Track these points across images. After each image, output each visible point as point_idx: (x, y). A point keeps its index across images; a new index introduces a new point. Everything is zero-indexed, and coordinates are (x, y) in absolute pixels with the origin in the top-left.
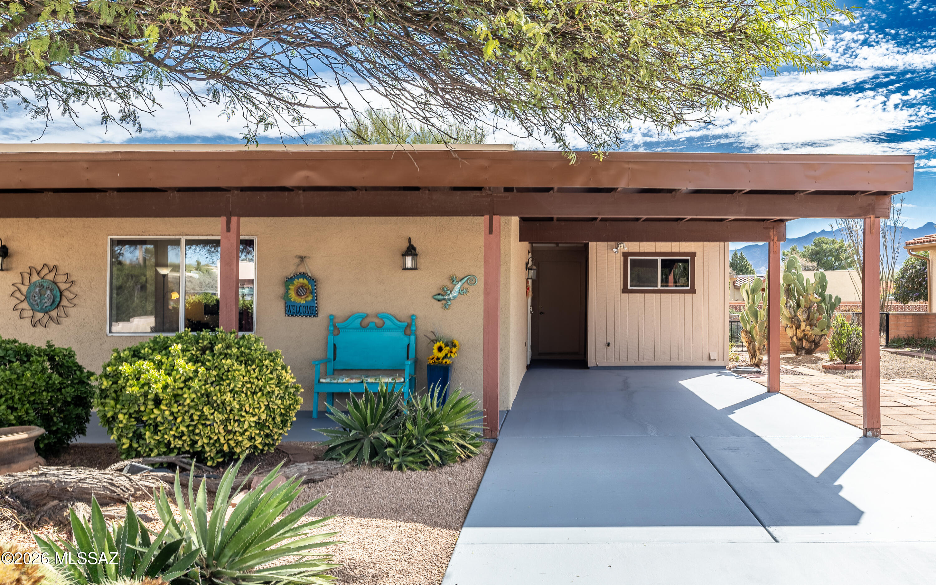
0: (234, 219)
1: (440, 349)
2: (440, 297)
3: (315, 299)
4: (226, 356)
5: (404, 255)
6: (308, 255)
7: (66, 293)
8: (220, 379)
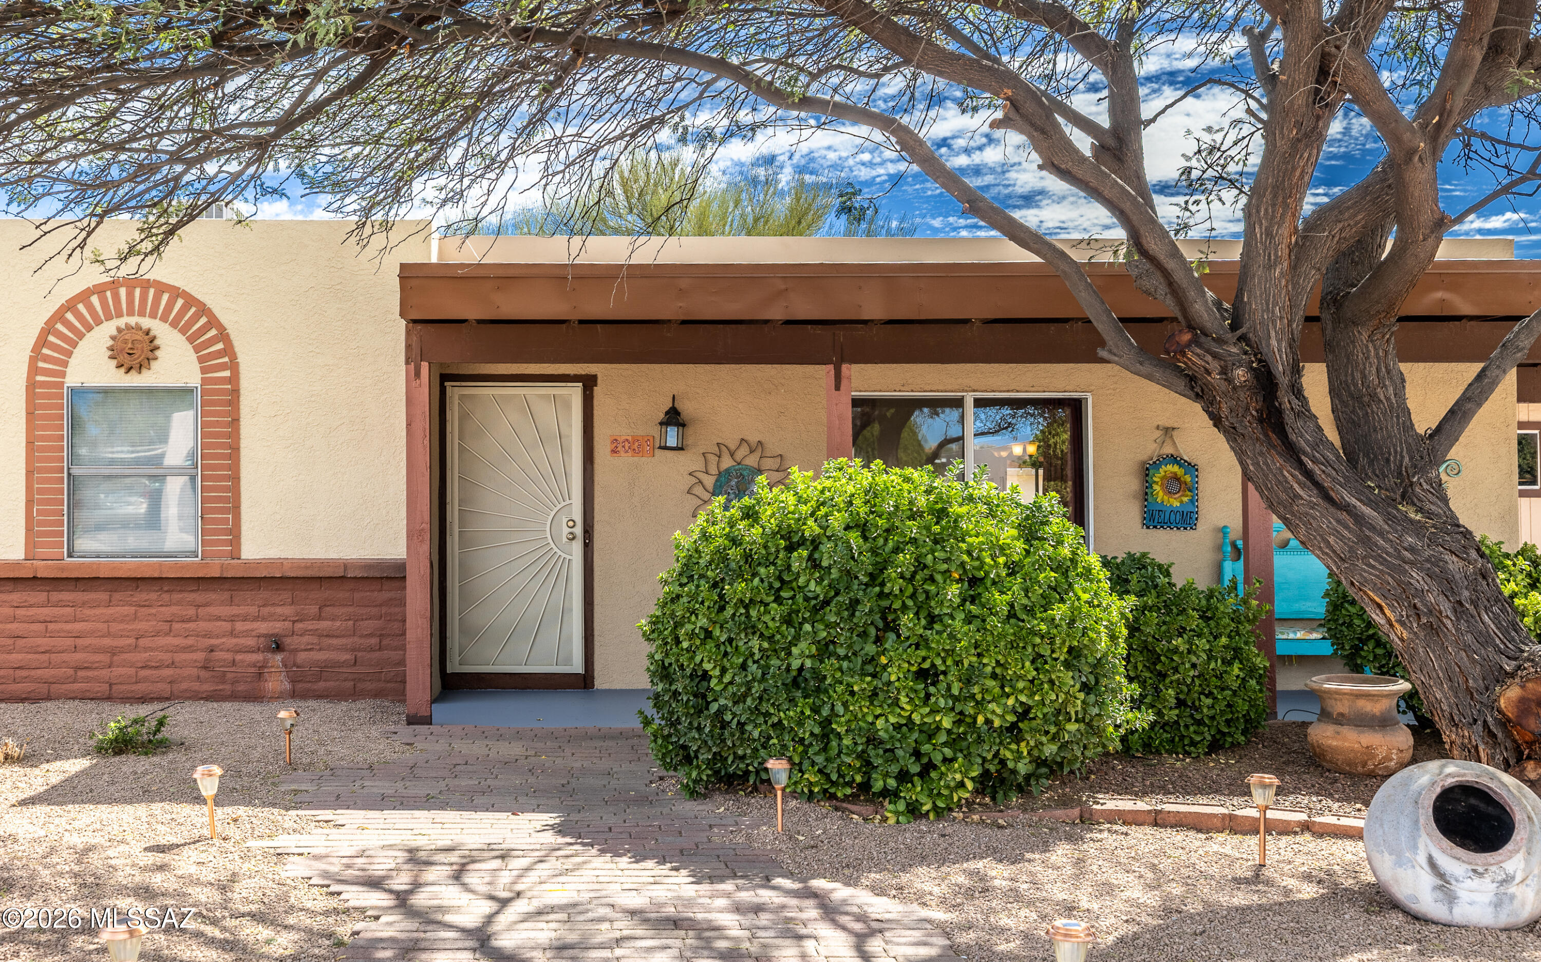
3: (1196, 499)
6: (1176, 425)
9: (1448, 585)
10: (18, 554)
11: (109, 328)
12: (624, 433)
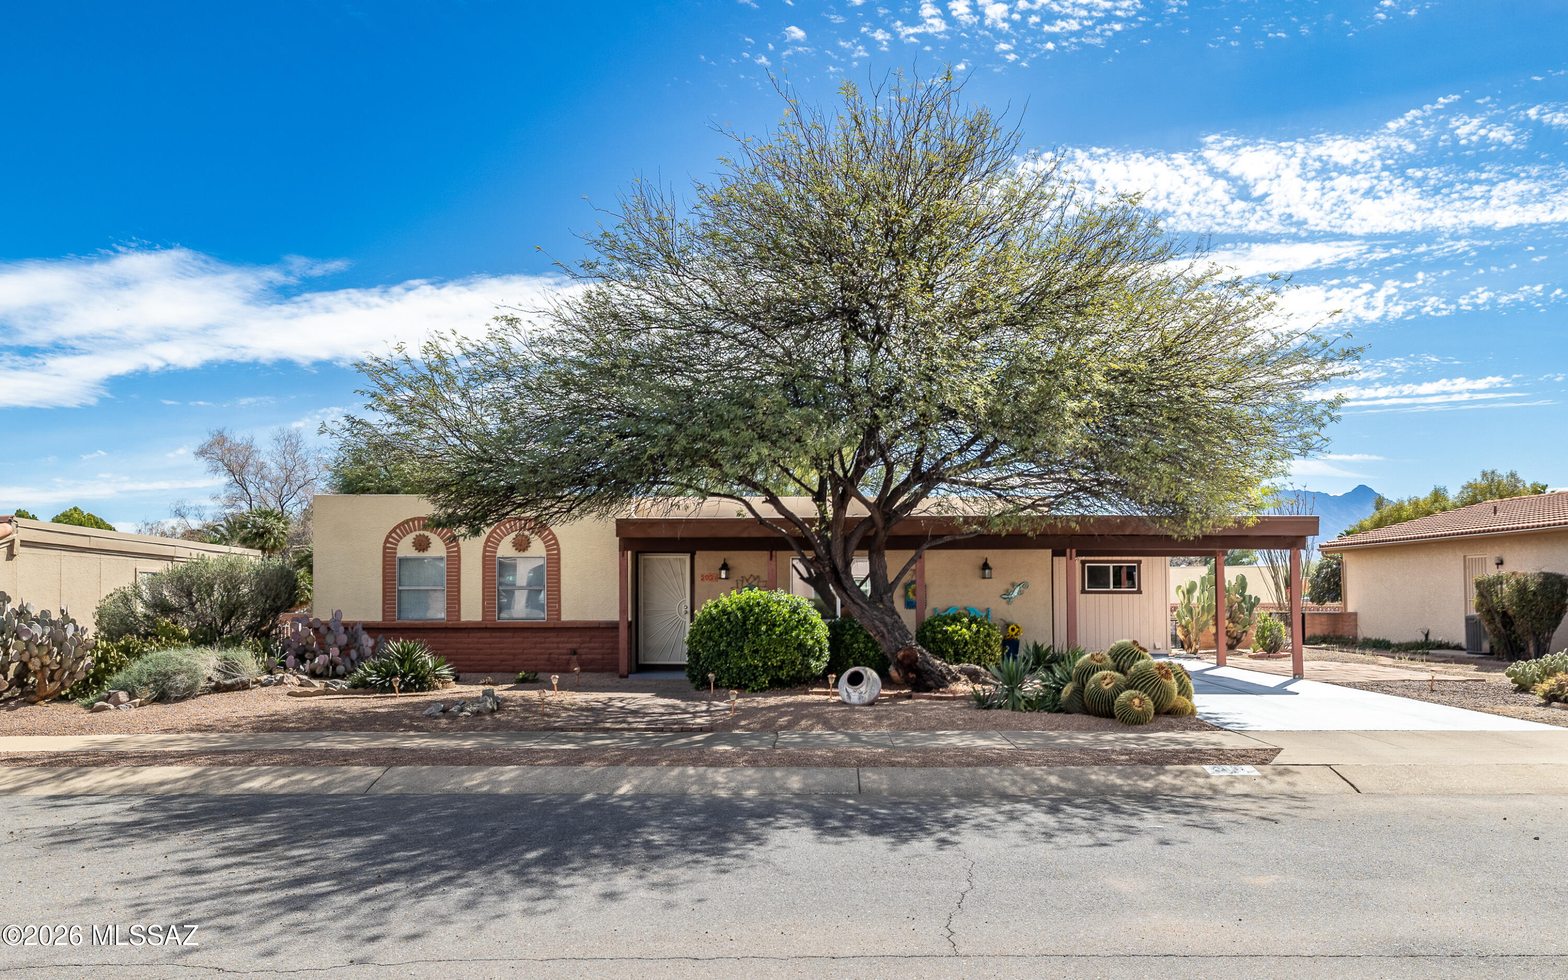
1: (1013, 630)
2: (1005, 596)
9: (885, 624)
10: (480, 619)
11: (513, 535)
12: (706, 572)
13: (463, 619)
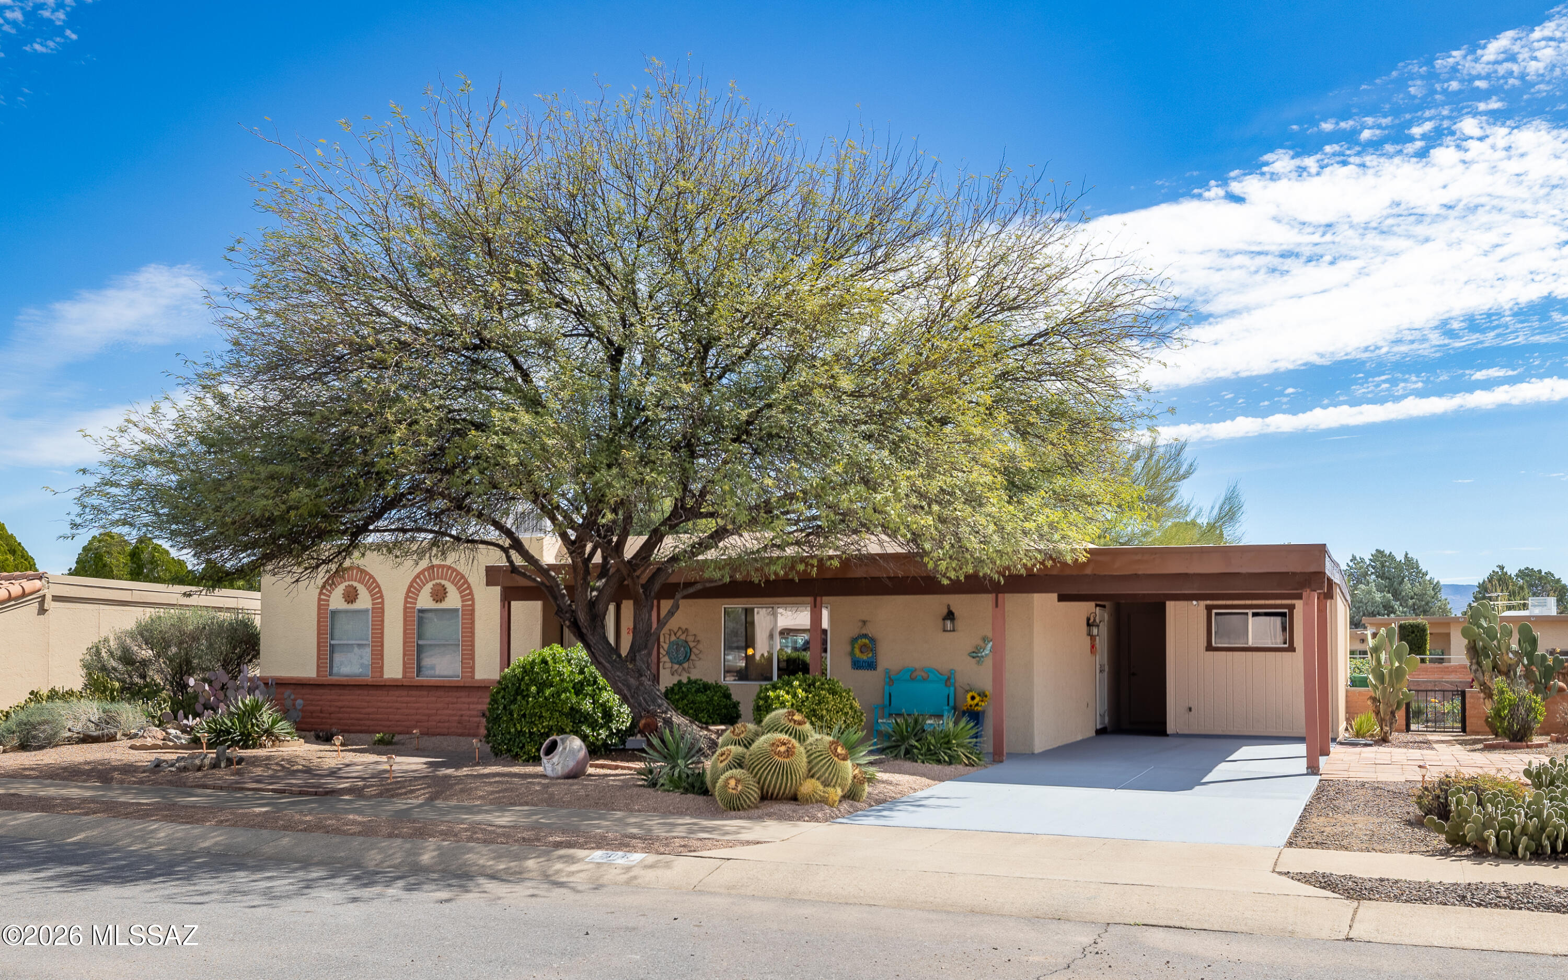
0: (818, 599)
1: (973, 698)
2: (974, 655)
3: (875, 655)
4: (822, 689)
5: (944, 619)
6: (868, 622)
7: (694, 650)
8: (819, 703)
11: (430, 585)
13: (386, 676)
